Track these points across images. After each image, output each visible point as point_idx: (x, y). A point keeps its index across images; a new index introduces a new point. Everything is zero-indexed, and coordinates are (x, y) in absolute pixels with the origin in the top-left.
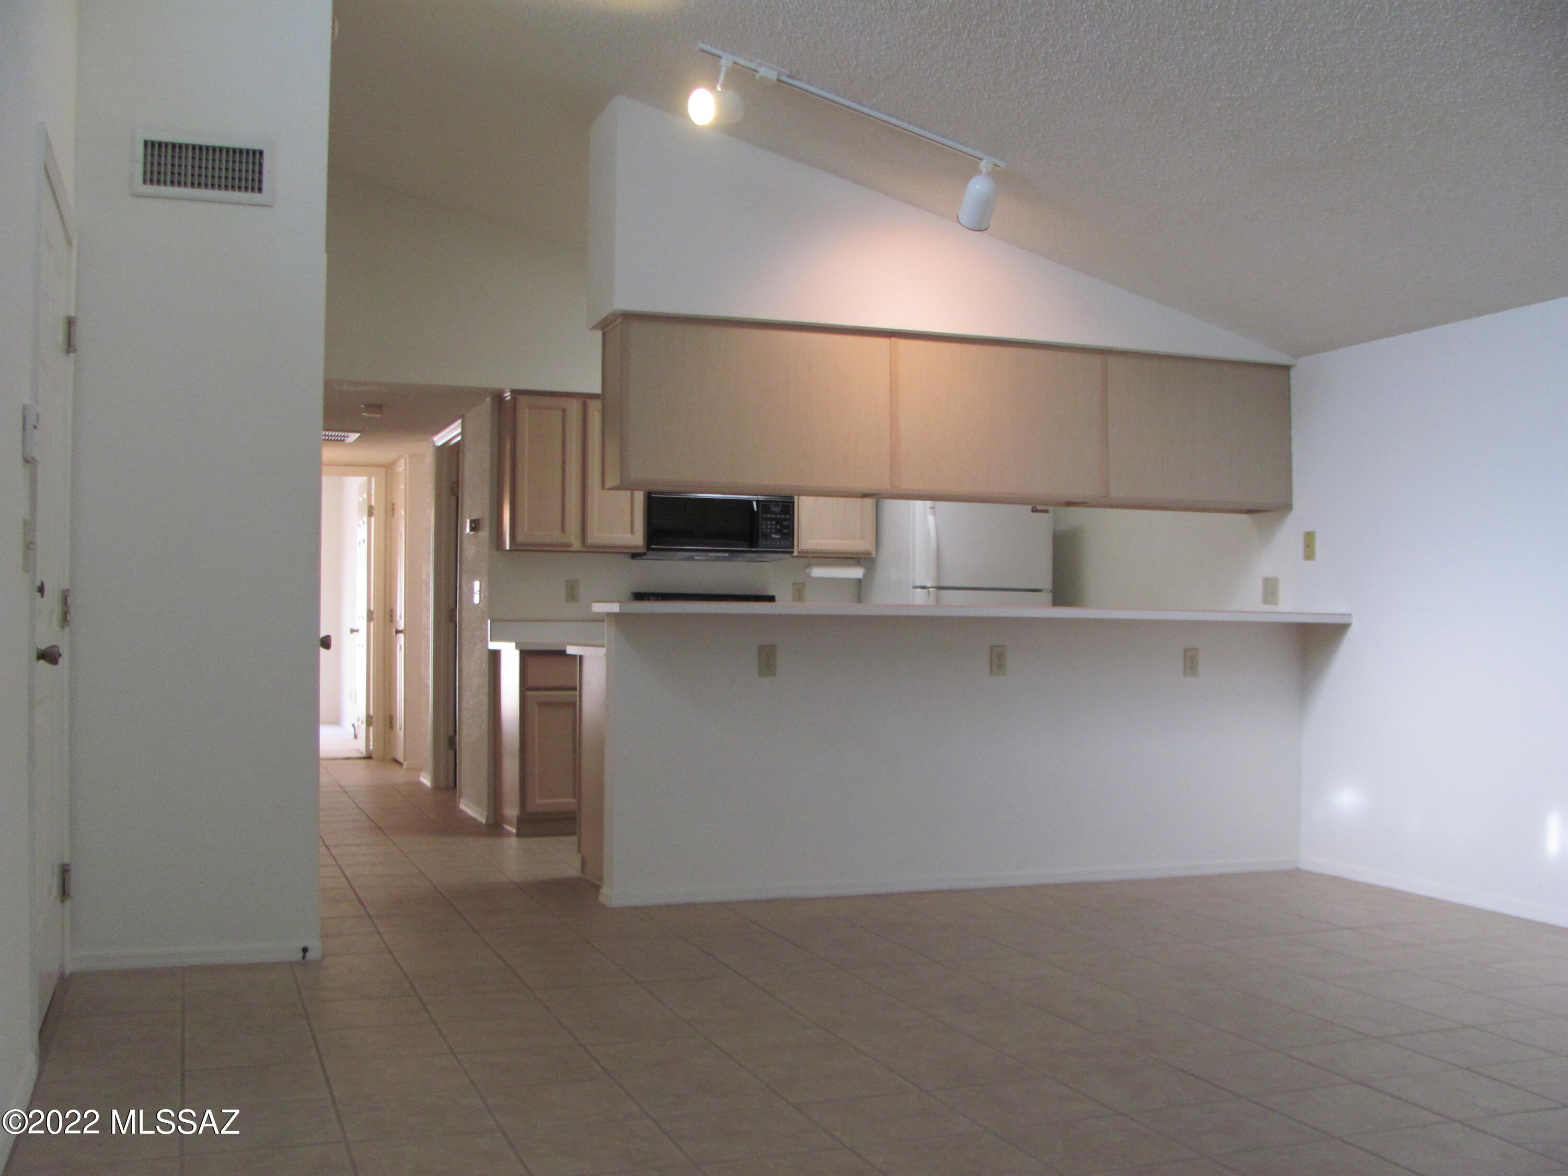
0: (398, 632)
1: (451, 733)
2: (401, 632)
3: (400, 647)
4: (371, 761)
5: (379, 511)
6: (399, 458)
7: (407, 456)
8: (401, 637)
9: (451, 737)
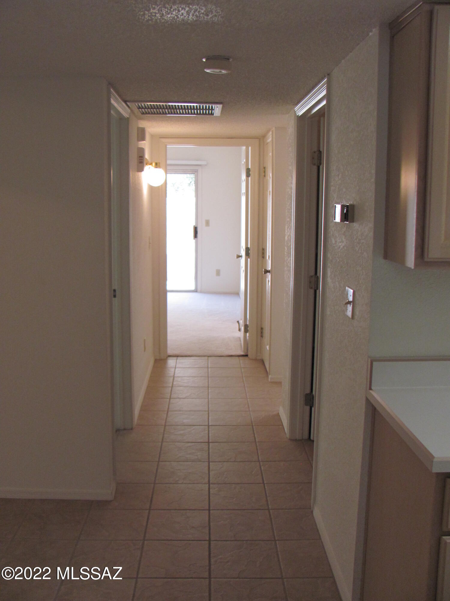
0: (267, 271)
1: (308, 391)
2: (269, 272)
3: (269, 281)
4: (246, 358)
5: (255, 173)
6: (268, 132)
7: (274, 128)
8: (269, 276)
9: (307, 394)
